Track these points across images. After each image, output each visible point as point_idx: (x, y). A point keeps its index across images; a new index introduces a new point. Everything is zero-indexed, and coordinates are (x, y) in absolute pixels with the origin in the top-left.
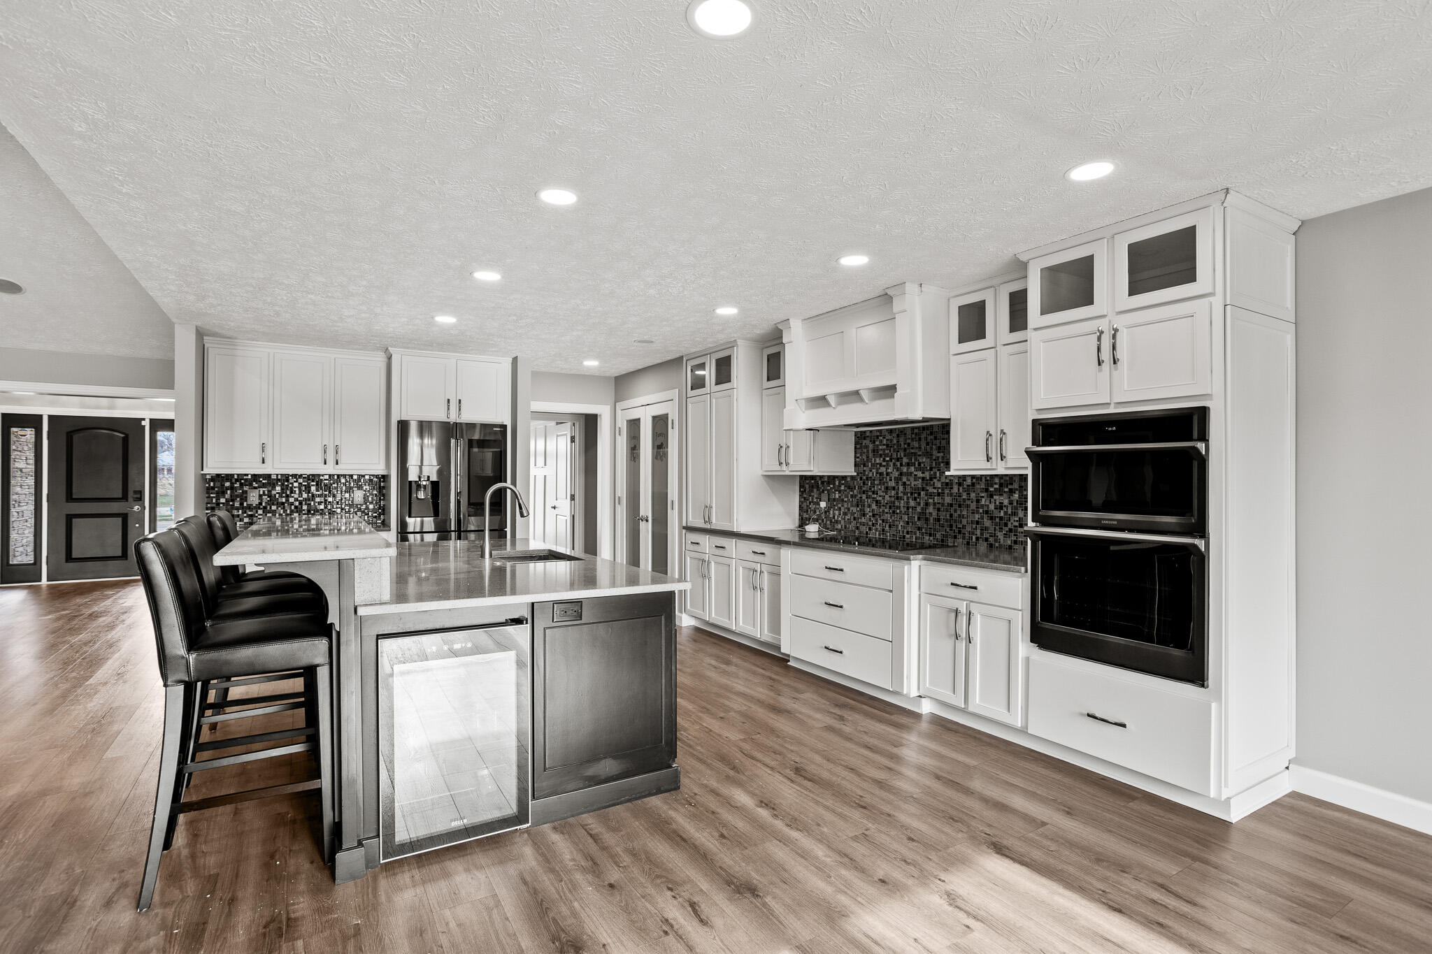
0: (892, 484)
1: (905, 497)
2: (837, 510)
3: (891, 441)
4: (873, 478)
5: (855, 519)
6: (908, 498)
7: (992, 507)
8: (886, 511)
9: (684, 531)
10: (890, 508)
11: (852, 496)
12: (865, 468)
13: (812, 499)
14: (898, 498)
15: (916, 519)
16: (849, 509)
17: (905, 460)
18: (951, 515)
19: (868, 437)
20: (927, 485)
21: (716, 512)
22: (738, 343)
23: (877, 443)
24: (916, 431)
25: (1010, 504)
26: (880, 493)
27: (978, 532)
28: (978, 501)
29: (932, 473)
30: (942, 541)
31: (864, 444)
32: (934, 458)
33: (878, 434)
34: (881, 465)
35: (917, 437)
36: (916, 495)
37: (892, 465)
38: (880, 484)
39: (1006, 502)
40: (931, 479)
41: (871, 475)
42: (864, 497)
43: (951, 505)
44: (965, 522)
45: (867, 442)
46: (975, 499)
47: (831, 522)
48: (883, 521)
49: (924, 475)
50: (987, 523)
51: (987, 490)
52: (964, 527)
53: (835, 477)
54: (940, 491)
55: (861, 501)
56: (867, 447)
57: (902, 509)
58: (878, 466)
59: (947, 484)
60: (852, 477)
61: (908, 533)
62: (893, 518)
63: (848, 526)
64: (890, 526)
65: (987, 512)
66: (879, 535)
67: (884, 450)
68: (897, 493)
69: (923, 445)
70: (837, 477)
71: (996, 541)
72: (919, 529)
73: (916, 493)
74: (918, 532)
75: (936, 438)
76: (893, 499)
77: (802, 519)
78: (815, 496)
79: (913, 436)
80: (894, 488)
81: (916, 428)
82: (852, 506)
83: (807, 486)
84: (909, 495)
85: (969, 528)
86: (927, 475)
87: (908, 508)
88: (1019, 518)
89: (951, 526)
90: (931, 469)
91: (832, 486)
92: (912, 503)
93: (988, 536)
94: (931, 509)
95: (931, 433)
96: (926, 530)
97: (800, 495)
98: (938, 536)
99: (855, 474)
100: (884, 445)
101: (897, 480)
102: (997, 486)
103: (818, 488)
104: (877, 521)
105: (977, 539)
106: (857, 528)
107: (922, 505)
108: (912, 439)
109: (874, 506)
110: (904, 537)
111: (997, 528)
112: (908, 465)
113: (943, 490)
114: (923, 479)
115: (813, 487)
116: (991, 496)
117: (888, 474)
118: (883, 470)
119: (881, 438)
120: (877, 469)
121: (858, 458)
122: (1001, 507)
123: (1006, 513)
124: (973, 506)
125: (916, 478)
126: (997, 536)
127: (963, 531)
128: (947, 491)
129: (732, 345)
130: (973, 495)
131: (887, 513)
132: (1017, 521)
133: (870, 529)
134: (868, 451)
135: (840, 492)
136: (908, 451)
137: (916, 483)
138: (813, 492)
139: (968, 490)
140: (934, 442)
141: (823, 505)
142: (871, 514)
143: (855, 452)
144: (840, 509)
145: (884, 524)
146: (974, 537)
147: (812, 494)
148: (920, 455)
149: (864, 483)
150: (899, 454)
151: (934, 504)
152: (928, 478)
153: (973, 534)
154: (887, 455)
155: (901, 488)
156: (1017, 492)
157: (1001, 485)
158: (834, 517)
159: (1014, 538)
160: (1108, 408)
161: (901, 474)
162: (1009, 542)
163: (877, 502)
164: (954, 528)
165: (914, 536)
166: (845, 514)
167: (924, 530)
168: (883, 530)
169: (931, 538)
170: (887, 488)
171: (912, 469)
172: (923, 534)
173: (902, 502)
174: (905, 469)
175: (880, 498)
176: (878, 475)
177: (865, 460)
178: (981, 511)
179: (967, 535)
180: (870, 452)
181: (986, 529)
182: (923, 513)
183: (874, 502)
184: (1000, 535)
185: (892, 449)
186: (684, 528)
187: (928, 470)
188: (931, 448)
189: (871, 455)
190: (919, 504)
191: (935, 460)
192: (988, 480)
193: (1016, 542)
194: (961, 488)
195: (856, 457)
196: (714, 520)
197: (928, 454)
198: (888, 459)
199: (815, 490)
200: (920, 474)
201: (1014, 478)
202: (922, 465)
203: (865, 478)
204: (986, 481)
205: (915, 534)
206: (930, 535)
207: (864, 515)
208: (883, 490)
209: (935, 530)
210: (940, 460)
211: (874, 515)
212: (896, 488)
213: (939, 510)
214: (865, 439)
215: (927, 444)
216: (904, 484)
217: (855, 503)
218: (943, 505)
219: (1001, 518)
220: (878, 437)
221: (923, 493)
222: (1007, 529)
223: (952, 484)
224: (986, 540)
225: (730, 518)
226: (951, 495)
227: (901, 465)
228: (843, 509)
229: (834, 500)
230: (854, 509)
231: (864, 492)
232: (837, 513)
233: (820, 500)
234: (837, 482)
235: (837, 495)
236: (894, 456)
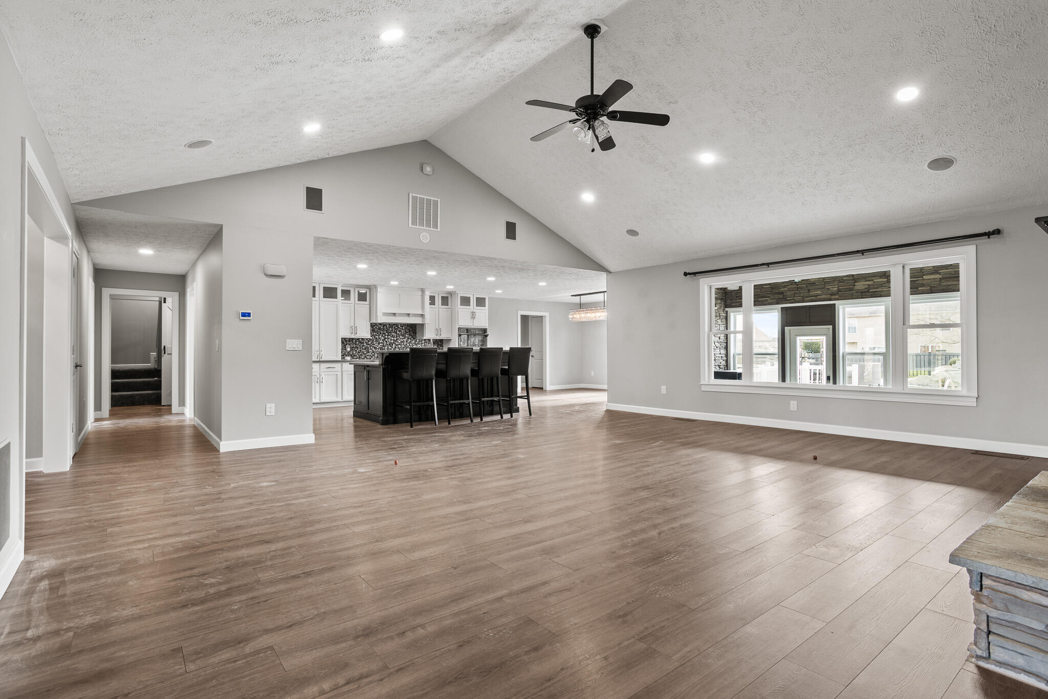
3: (381, 327)
4: (372, 339)
11: (362, 346)
20: (396, 342)
26: (376, 345)
34: (376, 335)
42: (369, 346)
70: (354, 339)
83: (347, 343)
92: (390, 348)
99: (370, 337)
101: (383, 340)
109: (373, 349)
112: (388, 335)
115: (350, 343)
117: (379, 338)
135: (356, 344)
141: (348, 350)
144: (356, 351)
149: (368, 341)
155: (385, 343)
158: (352, 354)
163: (375, 348)
171: (389, 337)
174: (386, 337)
197: (396, 333)
200: (392, 338)
216: (386, 342)
221: (394, 344)
228: (358, 351)
229: (353, 347)
230: (364, 351)
231: (368, 344)
232: (355, 352)
233: (345, 348)
234: (354, 341)
235: (354, 346)
236: (382, 332)
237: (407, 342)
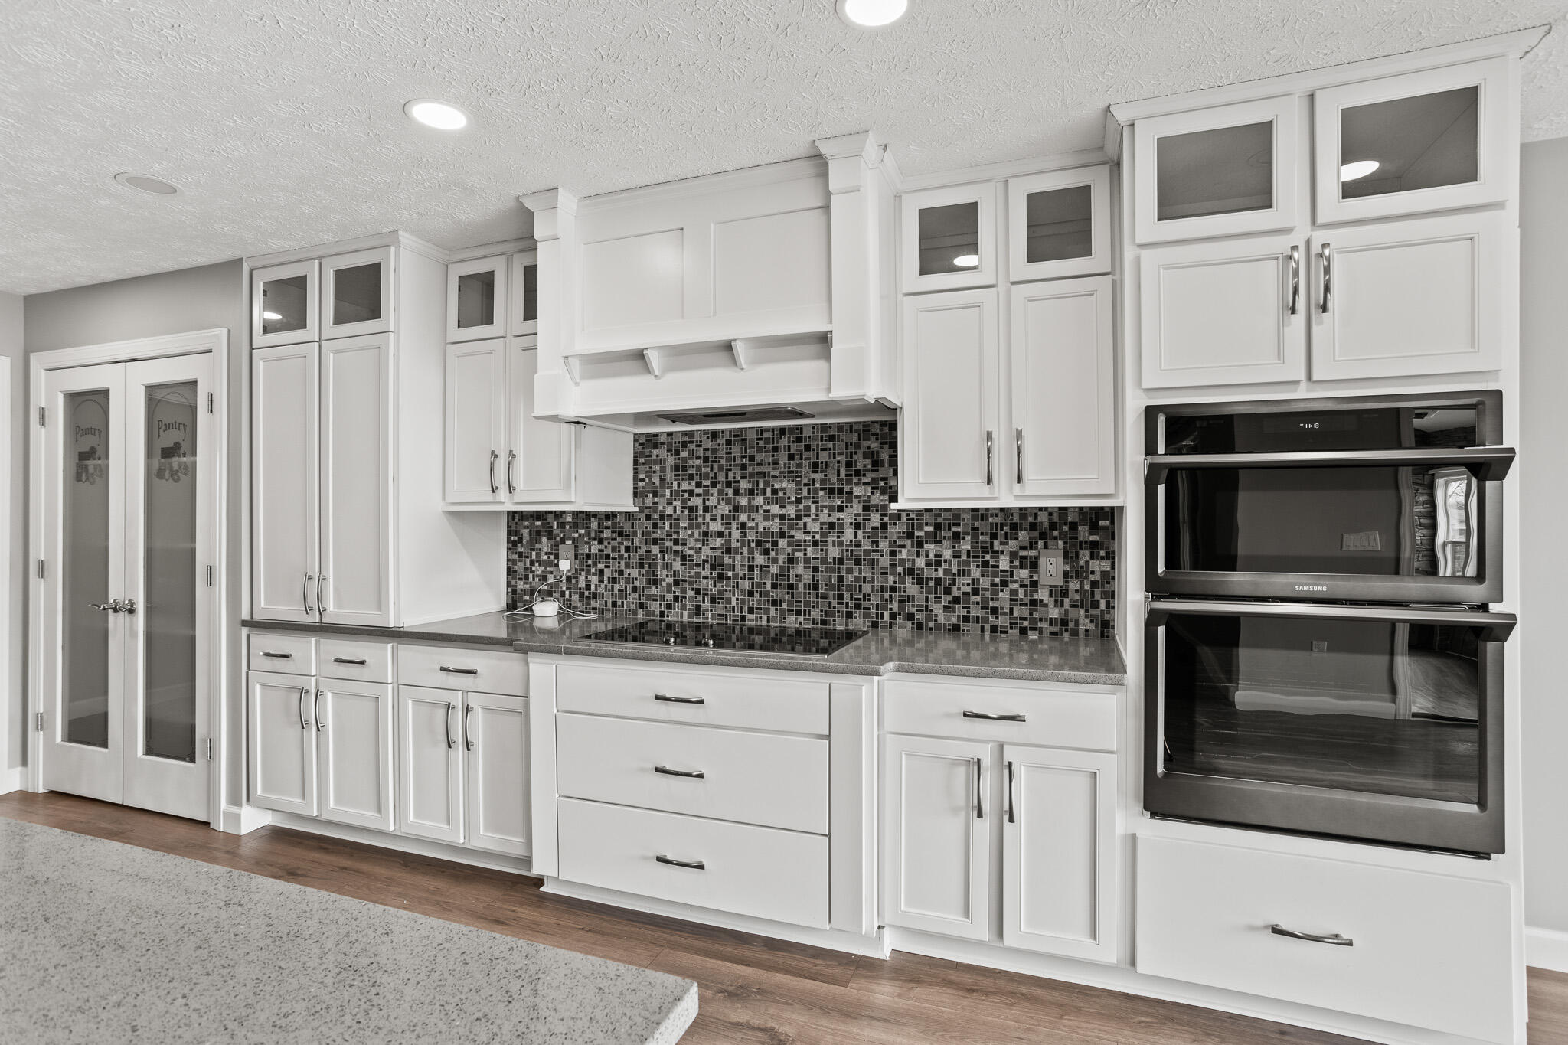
0: (716, 526)
1: (745, 550)
2: (594, 574)
3: (714, 451)
4: (675, 516)
5: (634, 589)
6: (751, 551)
7: (920, 563)
8: (703, 573)
9: (245, 631)
10: (713, 568)
11: (627, 549)
12: (657, 500)
13: (538, 555)
14: (728, 551)
15: (769, 586)
16: (621, 573)
17: (744, 485)
18: (841, 579)
19: (663, 443)
20: (791, 527)
21: (336, 589)
22: (402, 239)
23: (684, 454)
24: (766, 435)
25: (954, 557)
26: (691, 542)
27: (895, 606)
28: (893, 553)
29: (801, 507)
30: (824, 622)
31: (654, 457)
32: (805, 481)
33: (687, 439)
34: (691, 493)
35: (770, 447)
36: (769, 546)
37: (716, 494)
38: (690, 527)
39: (947, 554)
40: (799, 517)
41: (669, 510)
42: (655, 550)
43: (841, 561)
44: (867, 588)
45: (662, 452)
46: (887, 551)
47: (582, 595)
48: (698, 592)
49: (783, 511)
50: (912, 589)
51: (911, 535)
52: (866, 597)
53: (589, 515)
54: (818, 537)
55: (648, 558)
56: (661, 462)
57: (738, 569)
58: (686, 495)
59: (832, 526)
60: (629, 516)
61: (751, 611)
62: (719, 586)
63: (619, 602)
64: (713, 601)
65: (911, 571)
66: (690, 616)
67: (699, 468)
68: (728, 542)
69: (782, 458)
70: (595, 515)
71: (929, 618)
72: (775, 603)
73: (767, 543)
74: (773, 609)
75: (808, 448)
76: (718, 553)
77: (514, 592)
78: (545, 549)
79: (762, 443)
80: (720, 534)
81: (767, 430)
82: (627, 565)
83: (526, 533)
84: (753, 545)
85: (875, 599)
86: (791, 511)
87: (751, 568)
88: (973, 580)
89: (841, 597)
90: (799, 501)
91: (582, 531)
92: (760, 559)
93: (913, 610)
94: (799, 569)
95: (799, 440)
96: (790, 603)
97: (509, 549)
98: (816, 614)
99: (636, 509)
100: (698, 458)
101: (728, 519)
102: (930, 529)
103: (550, 534)
104: (684, 591)
105: (893, 616)
106: (641, 606)
107: (780, 563)
108: (759, 450)
109: (677, 566)
110: (743, 618)
111: (931, 597)
112: (750, 493)
113: (823, 535)
114: (782, 517)
115: (538, 533)
116: (920, 545)
117: (706, 509)
118: (696, 501)
119: (693, 446)
120: (684, 501)
121: (643, 480)
122: (938, 562)
123: (947, 572)
124: (884, 562)
125: (767, 513)
126: (932, 611)
127: (864, 604)
128: (830, 539)
129: (388, 240)
130: (884, 545)
131: (705, 577)
132: (968, 584)
133: (669, 606)
134: (663, 470)
135: (601, 542)
136: (750, 469)
137: (766, 524)
138: (538, 541)
139: (875, 535)
140: (805, 454)
141: (565, 565)
142: (671, 580)
143: (636, 471)
144: (601, 572)
145: (700, 597)
146: (886, 615)
147: (537, 546)
148: (775, 477)
149: (655, 526)
150: (731, 475)
151: (807, 560)
152: (793, 516)
153: (885, 608)
154: (706, 476)
155: (736, 534)
156: (968, 538)
157: (938, 526)
158: (588, 587)
159: (963, 612)
160: (1296, 391)
161: (736, 509)
162: (954, 620)
163: (683, 558)
164: (847, 599)
165: (765, 617)
166: (614, 581)
167: (785, 606)
168: (698, 608)
169: (801, 619)
170: (706, 534)
171: (759, 500)
172: (783, 612)
173: (738, 557)
174: (743, 501)
175: (692, 552)
176: (686, 512)
177: (658, 484)
178: (900, 569)
179: (873, 611)
180: (668, 470)
181: (910, 599)
182: (784, 574)
183: (679, 559)
184: (938, 609)
185: (716, 466)
186: (244, 623)
187: (792, 502)
188: (799, 465)
189: (670, 476)
190: (775, 560)
191: (805, 485)
192: (913, 519)
193: (966, 619)
194: (860, 533)
195: (636, 479)
196: (330, 605)
197: (791, 474)
198: (707, 483)
199: (544, 539)
200: (775, 509)
201: (963, 516)
202: (780, 494)
203: (656, 516)
204: (908, 519)
205: (767, 611)
206: (799, 613)
207: (656, 582)
208: (697, 536)
209: (807, 604)
210: (817, 485)
211: (676, 583)
212: (726, 533)
213: (815, 570)
214: (656, 446)
215: (791, 457)
216: (743, 526)
217: (635, 560)
218: (824, 561)
219: (938, 581)
220: (684, 444)
221: (782, 543)
222: (950, 598)
223: (842, 526)
224: (911, 617)
225: (379, 600)
226: (841, 544)
227: (736, 493)
228: (608, 573)
229: (588, 556)
230: (634, 573)
231: (655, 542)
232: (595, 579)
233: (557, 556)
234: (594, 525)
235: (595, 547)
236: (721, 477)
237: (857, 526)
